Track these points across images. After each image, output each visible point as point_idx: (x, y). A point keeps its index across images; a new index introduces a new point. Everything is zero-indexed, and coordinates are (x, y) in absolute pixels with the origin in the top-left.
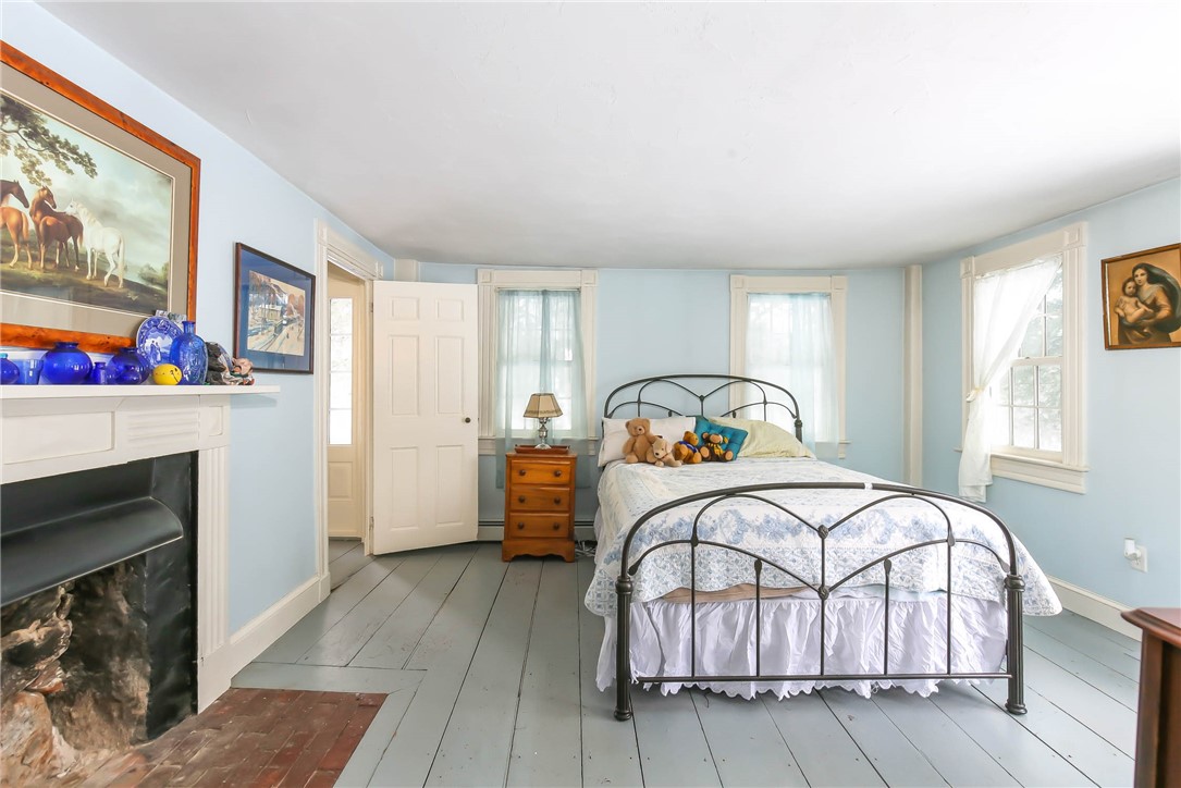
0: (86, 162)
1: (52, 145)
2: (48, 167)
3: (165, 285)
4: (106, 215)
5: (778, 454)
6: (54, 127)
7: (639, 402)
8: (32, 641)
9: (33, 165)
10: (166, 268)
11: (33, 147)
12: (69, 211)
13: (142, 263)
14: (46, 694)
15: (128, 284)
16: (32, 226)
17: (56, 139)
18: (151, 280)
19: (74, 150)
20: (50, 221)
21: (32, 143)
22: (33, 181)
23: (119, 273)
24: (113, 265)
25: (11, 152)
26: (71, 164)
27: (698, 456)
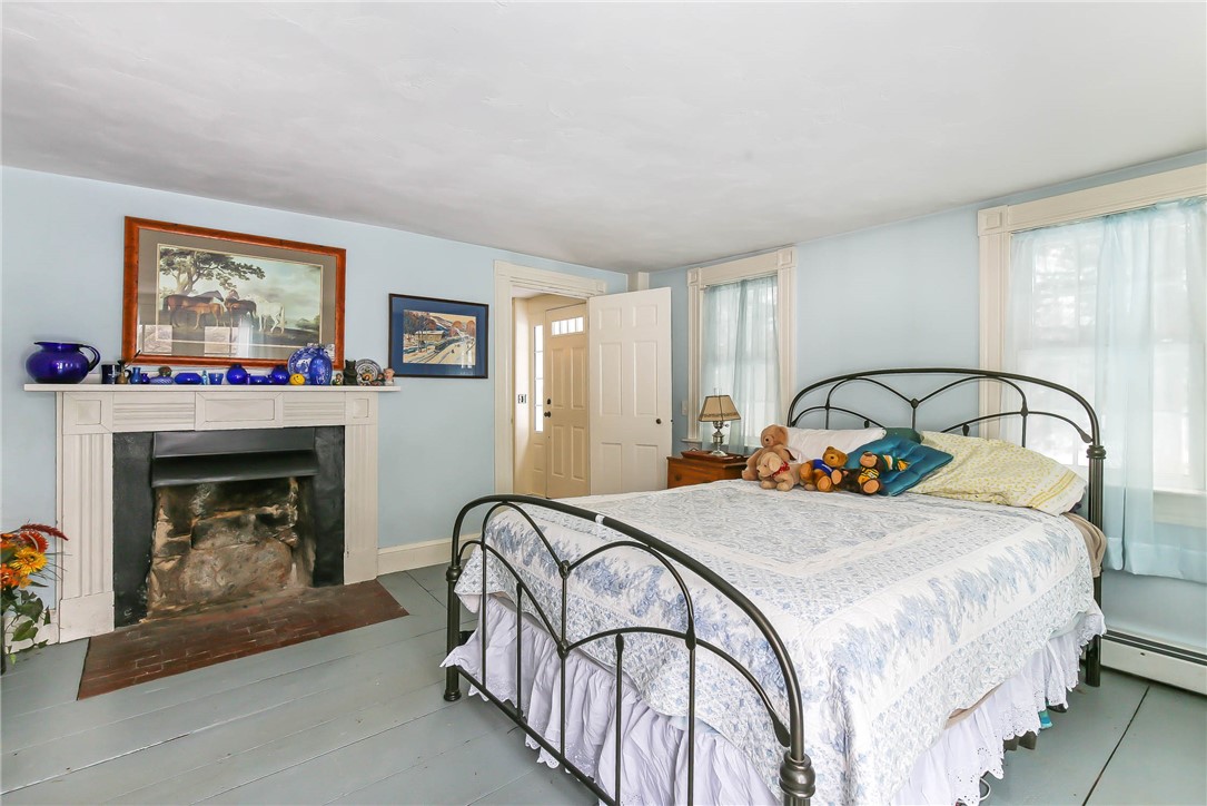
0: (259, 273)
1: (237, 269)
2: (235, 280)
3: (318, 329)
4: (271, 296)
5: (985, 497)
6: (238, 259)
7: (827, 407)
8: (272, 514)
9: (226, 281)
10: (317, 318)
11: (226, 272)
12: (247, 298)
13: (298, 318)
14: (288, 545)
15: (287, 330)
16: (226, 310)
17: (239, 265)
18: (306, 327)
19: (250, 268)
20: (236, 306)
21: (225, 271)
22: (226, 288)
23: (282, 326)
24: (276, 322)
25: (214, 278)
26: (248, 275)
27: (824, 482)
